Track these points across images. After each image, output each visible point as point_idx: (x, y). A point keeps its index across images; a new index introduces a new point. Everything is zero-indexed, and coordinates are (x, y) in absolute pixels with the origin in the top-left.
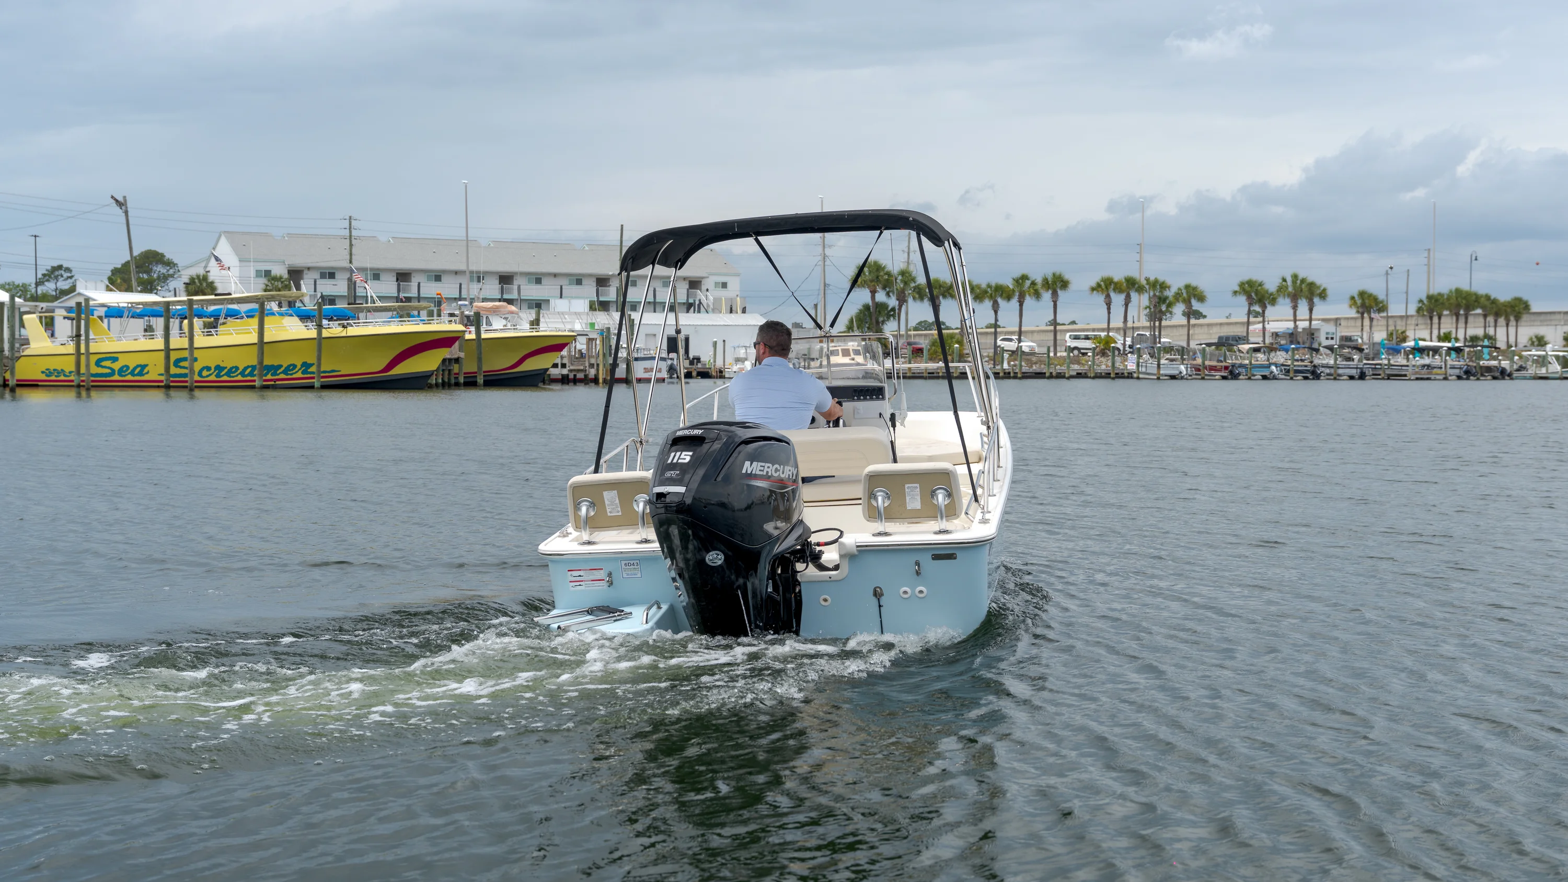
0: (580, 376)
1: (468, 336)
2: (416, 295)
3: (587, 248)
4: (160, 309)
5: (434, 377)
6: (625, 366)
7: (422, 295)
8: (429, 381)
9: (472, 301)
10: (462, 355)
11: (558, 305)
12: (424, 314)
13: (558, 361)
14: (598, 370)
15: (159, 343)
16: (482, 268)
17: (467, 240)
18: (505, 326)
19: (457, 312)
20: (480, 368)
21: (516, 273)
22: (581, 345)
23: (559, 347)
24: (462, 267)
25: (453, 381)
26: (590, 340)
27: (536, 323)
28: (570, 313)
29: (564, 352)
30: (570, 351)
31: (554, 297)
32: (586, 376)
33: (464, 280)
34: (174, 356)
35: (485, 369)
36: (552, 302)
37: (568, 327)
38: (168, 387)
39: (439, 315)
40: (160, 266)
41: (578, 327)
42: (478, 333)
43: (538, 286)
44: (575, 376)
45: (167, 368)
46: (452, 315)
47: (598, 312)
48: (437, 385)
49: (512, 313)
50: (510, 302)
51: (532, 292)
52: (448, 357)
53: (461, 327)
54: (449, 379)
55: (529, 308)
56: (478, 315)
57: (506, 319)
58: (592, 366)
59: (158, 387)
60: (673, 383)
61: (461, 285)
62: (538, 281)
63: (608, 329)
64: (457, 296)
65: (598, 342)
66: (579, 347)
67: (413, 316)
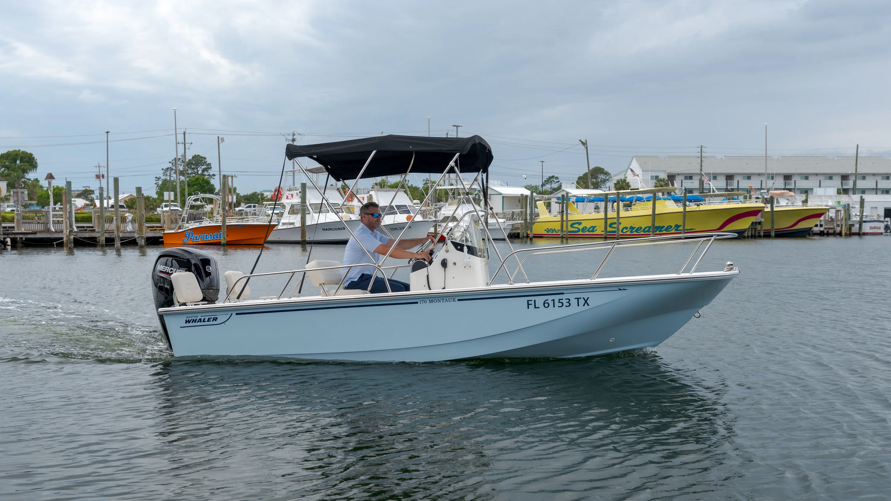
0: (831, 231)
1: (766, 210)
2: (737, 187)
3: (836, 159)
4: (603, 197)
5: (747, 232)
6: (858, 226)
7: (740, 187)
8: (744, 235)
9: (768, 190)
10: (763, 220)
11: (818, 191)
12: (741, 198)
13: (818, 223)
14: (842, 228)
15: (602, 215)
16: (775, 171)
17: (766, 156)
18: (787, 203)
19: (760, 196)
20: (772, 227)
21: (794, 174)
22: (832, 214)
23: (819, 215)
24: (763, 171)
25: (757, 234)
26: (838, 211)
27: (805, 202)
28: (825, 196)
29: (822, 218)
30: (825, 218)
31: (816, 187)
32: (834, 231)
33: (764, 179)
34: (609, 222)
35: (775, 227)
36: (815, 190)
37: (825, 203)
38: (606, 238)
39: (750, 198)
40: (602, 175)
41: (830, 203)
42: (772, 207)
43: (806, 181)
44: (828, 231)
45: (606, 228)
46: (757, 198)
47: (842, 195)
48: (748, 237)
49: (791, 196)
50: (790, 190)
51: (802, 184)
52: (755, 221)
53: (763, 205)
54: (755, 233)
55: (801, 193)
56: (772, 198)
57: (788, 199)
58: (838, 226)
59: (601, 238)
60: (887, 235)
61: (762, 181)
62: (807, 178)
63: (849, 205)
64: (760, 187)
65: (842, 212)
66: (831, 215)
67: (735, 199)
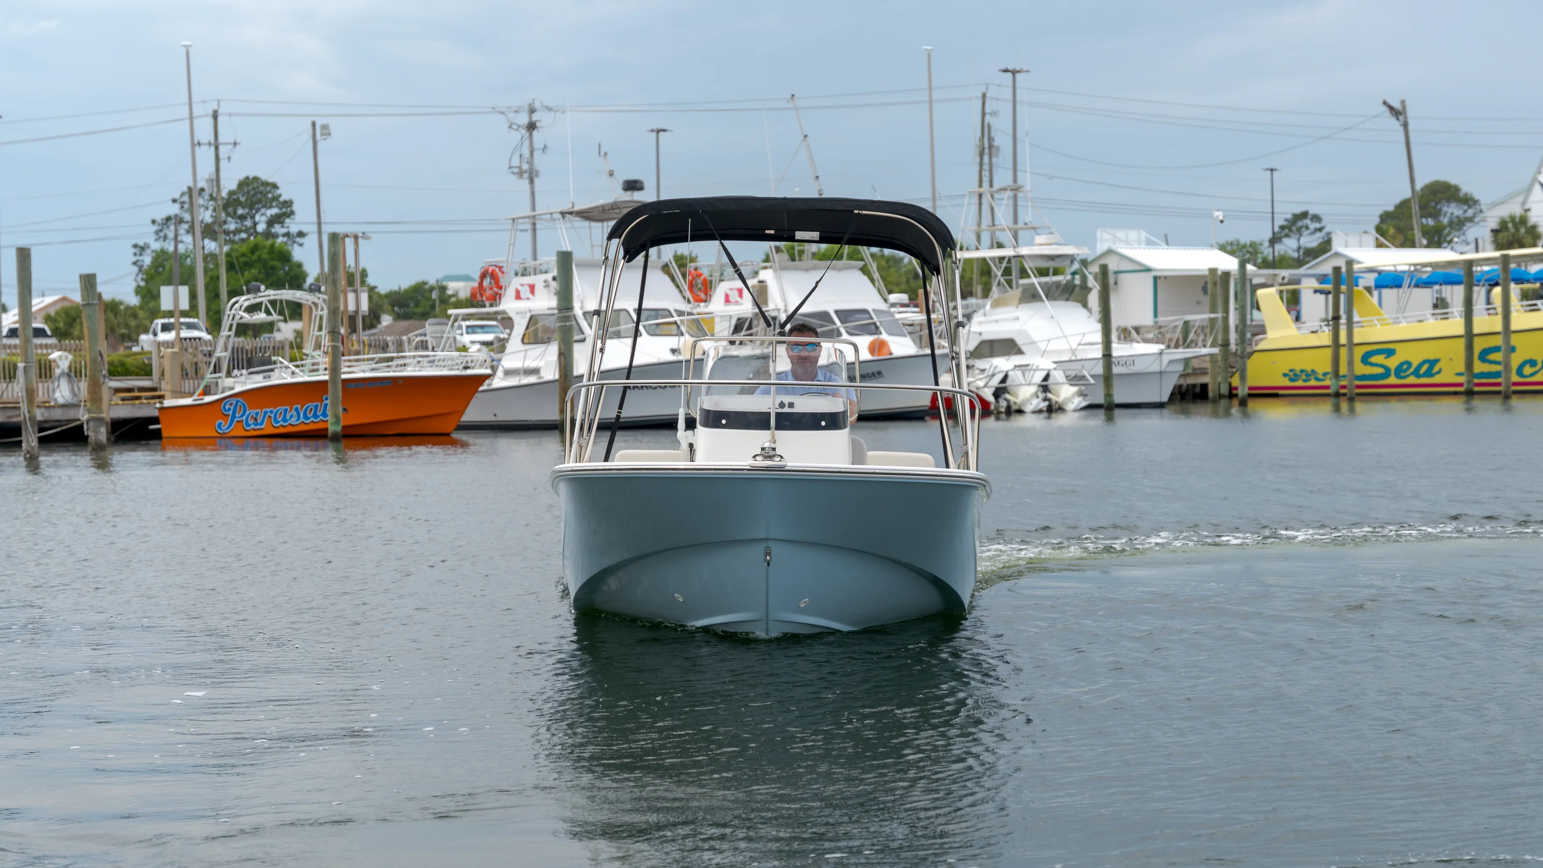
4: (1460, 272)
15: (1456, 325)
34: (1479, 345)
38: (1470, 394)
40: (1453, 205)
45: (1469, 365)
59: (1456, 393)
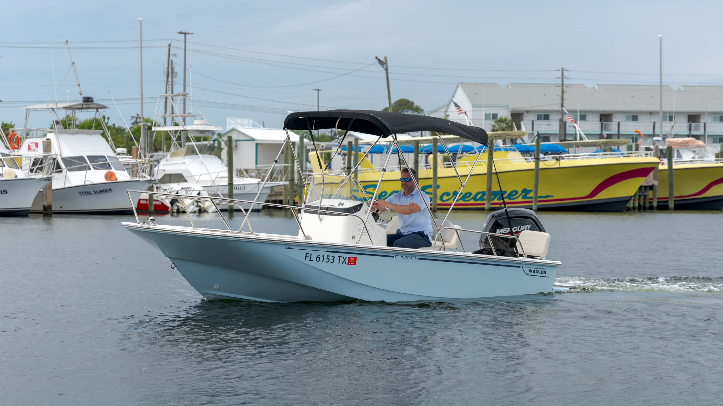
1: (661, 167)
2: (616, 132)
5: (632, 202)
7: (622, 132)
8: (628, 205)
9: (665, 137)
10: (656, 183)
12: (623, 149)
16: (674, 109)
17: (661, 86)
18: (693, 158)
19: (652, 147)
20: (671, 193)
21: (704, 113)
24: (656, 108)
25: (647, 205)
27: (721, 155)
33: (657, 119)
35: (675, 194)
39: (637, 149)
42: (670, 164)
43: (721, 124)
46: (648, 149)
48: (634, 208)
49: (699, 146)
50: (697, 137)
52: (644, 184)
53: (656, 160)
54: (644, 203)
55: (714, 142)
56: (670, 149)
57: (694, 152)
61: (654, 123)
64: (651, 133)
67: (614, 151)
